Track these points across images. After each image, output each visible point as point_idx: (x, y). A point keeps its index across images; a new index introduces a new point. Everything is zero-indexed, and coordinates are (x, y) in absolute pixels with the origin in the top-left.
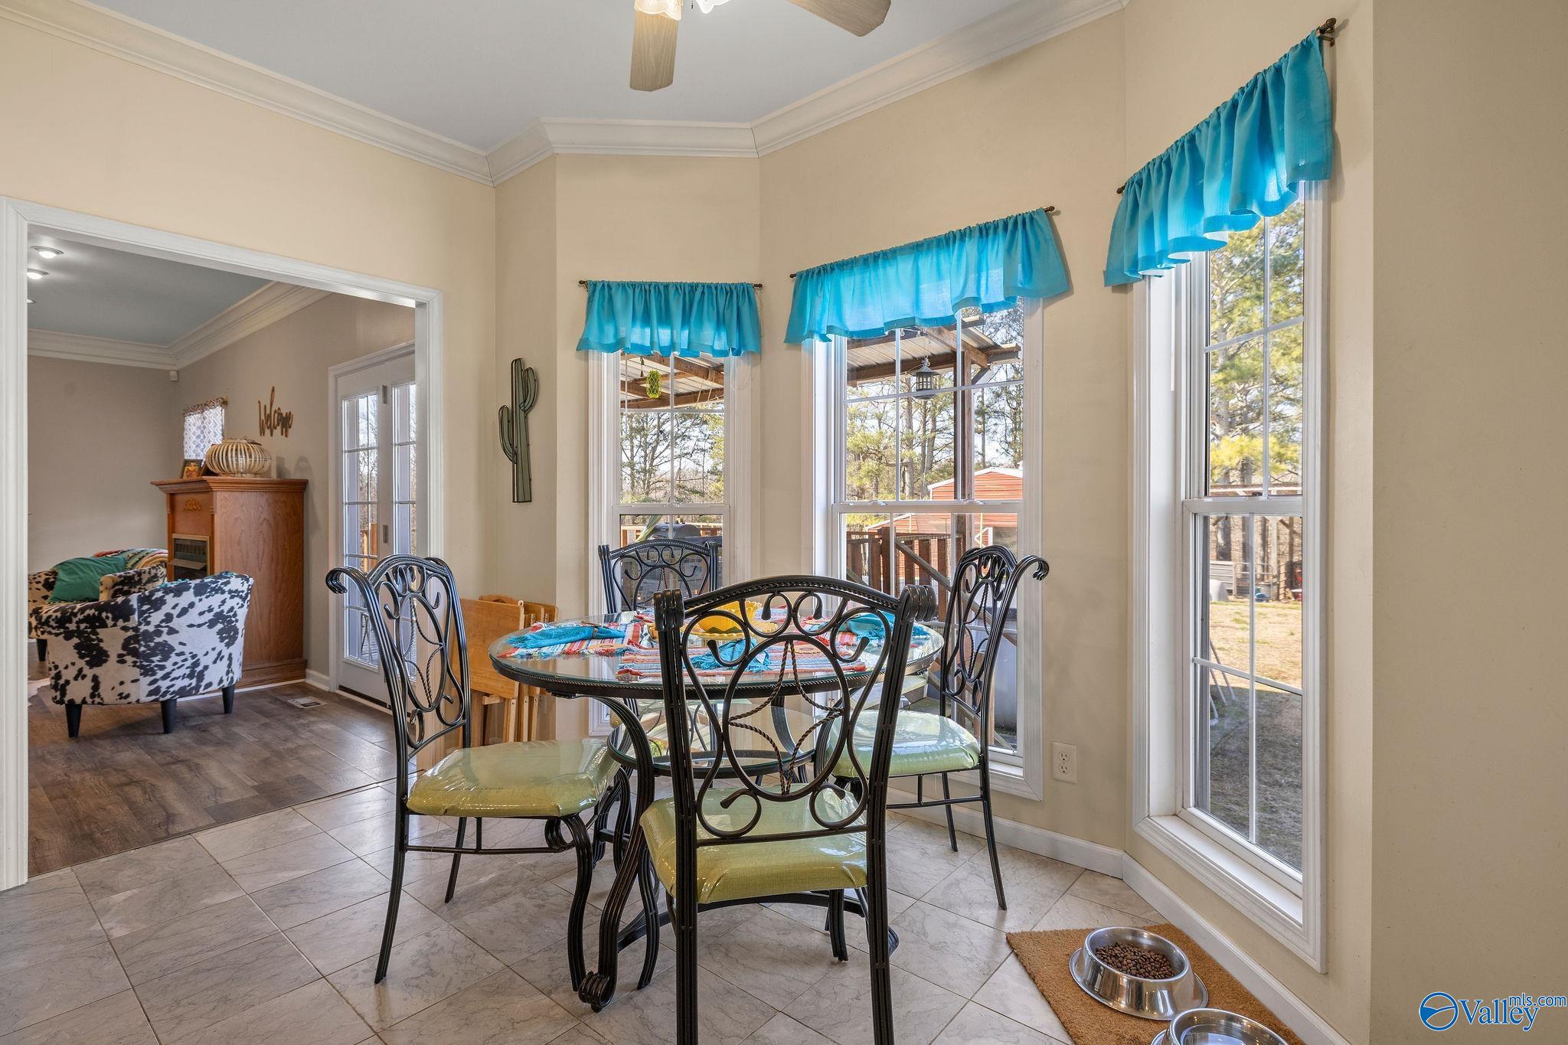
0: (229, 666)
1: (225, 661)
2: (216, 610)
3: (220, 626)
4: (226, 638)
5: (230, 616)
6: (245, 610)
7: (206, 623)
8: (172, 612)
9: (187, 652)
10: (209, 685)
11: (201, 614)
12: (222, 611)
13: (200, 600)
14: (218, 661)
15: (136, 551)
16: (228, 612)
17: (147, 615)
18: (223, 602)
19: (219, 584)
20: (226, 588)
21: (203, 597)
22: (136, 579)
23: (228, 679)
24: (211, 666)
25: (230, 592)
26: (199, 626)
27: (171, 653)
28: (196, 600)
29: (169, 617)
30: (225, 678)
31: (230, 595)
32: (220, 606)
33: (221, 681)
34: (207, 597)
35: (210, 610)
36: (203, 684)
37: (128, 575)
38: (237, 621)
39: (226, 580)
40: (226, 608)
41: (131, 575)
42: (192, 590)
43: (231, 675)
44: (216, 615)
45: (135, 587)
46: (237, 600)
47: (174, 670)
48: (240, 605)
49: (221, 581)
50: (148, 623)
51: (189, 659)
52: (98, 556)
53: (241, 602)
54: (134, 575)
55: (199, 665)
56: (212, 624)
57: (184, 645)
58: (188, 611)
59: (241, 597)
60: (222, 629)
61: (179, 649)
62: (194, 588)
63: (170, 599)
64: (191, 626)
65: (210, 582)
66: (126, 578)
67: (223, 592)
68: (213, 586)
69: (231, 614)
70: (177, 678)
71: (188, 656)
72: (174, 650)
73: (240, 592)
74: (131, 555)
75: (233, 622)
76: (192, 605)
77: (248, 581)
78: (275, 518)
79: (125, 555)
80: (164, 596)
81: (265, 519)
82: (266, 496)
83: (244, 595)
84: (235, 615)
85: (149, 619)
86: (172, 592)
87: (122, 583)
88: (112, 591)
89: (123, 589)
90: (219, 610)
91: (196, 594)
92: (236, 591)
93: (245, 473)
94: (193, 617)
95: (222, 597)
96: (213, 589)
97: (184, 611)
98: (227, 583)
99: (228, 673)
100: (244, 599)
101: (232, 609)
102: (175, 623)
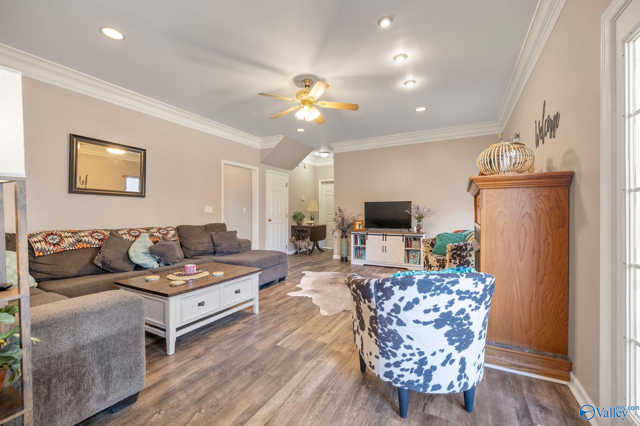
0: (462, 370)
1: (456, 366)
2: (443, 310)
3: (447, 328)
4: (456, 341)
5: (460, 319)
6: (483, 311)
7: (432, 322)
8: (399, 303)
9: (414, 347)
10: (437, 387)
11: (427, 311)
12: (450, 312)
13: (425, 297)
14: (448, 364)
15: (470, 231)
16: (458, 313)
17: (381, 301)
18: (451, 303)
19: (445, 282)
20: (454, 288)
21: (428, 295)
22: (464, 247)
23: (460, 385)
24: (439, 367)
25: (459, 292)
26: (425, 324)
27: (401, 344)
28: (420, 296)
29: (397, 309)
30: (456, 383)
31: (458, 296)
32: (447, 307)
33: (451, 386)
34: (432, 295)
35: (436, 309)
36: (431, 384)
37: (459, 245)
38: (470, 324)
39: (452, 279)
40: (454, 309)
41: (461, 245)
42: (415, 286)
43: (464, 380)
44: (442, 315)
45: (464, 252)
46: (469, 302)
47: (403, 361)
48: (473, 307)
49: (447, 280)
50: (382, 309)
51: (417, 355)
52: (455, 232)
53: (474, 304)
54: (463, 246)
55: (426, 363)
56: (438, 324)
57: (412, 339)
58: (413, 307)
59: (474, 299)
60: (450, 331)
61: (407, 342)
62: (417, 284)
63: (397, 292)
64: (417, 322)
65: (434, 280)
66: (458, 246)
67: (450, 292)
68: (438, 284)
69: (462, 316)
70: (407, 370)
71: (416, 352)
72: (403, 342)
73: (472, 293)
74: (468, 233)
75: (465, 325)
76: (416, 301)
77: (483, 281)
78: (536, 212)
79: (465, 233)
80: (392, 286)
81: (527, 213)
82: (528, 191)
83: (478, 296)
84: (467, 317)
85: (383, 306)
86: (398, 284)
87: (456, 249)
88: (451, 253)
89: (457, 253)
90: (446, 311)
91: (420, 290)
92: (467, 292)
93: (508, 171)
94: (417, 312)
95: (450, 297)
96: (437, 288)
97: (409, 307)
98: (456, 282)
99: (459, 378)
100: (479, 301)
101: (462, 311)
102: (403, 315)
